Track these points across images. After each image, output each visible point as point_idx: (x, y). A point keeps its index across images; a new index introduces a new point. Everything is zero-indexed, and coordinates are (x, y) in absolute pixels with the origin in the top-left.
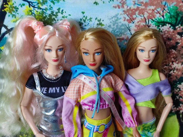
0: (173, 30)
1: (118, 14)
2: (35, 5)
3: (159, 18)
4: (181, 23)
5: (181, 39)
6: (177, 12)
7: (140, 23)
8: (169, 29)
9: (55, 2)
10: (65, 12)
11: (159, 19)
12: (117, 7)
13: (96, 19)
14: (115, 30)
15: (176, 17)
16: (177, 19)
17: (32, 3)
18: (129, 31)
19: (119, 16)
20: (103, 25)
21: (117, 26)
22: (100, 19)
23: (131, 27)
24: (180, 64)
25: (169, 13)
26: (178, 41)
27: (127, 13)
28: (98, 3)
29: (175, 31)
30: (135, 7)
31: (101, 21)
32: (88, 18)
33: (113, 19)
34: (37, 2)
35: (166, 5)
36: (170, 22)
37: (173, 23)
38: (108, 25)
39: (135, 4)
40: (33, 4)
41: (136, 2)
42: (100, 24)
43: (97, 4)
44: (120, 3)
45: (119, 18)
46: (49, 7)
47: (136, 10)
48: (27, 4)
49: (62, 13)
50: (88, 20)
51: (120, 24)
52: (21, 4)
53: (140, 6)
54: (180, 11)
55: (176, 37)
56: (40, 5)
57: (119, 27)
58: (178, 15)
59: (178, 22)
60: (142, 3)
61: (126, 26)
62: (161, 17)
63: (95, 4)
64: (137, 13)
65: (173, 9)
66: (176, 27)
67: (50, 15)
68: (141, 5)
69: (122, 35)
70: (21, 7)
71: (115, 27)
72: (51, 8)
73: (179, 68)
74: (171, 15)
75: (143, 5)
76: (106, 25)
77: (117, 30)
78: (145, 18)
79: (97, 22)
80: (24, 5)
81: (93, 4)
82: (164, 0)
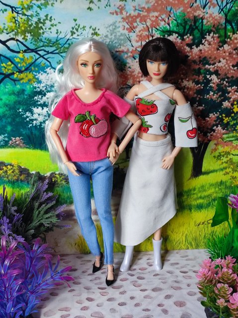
0: (181, 40)
1: (116, 22)
2: (18, 11)
3: (164, 26)
4: (189, 32)
5: (191, 52)
6: (184, 20)
7: (142, 32)
8: (176, 39)
9: (42, 7)
10: (54, 19)
11: (164, 28)
12: (115, 14)
13: (90, 28)
14: (113, 41)
15: (183, 25)
16: (185, 28)
17: (15, 8)
18: (129, 42)
19: (117, 25)
20: (99, 35)
21: (115, 36)
22: (95, 28)
23: (131, 37)
24: (191, 82)
25: (176, 20)
26: (188, 54)
27: (127, 21)
28: (92, 8)
29: (184, 42)
30: (136, 13)
31: (97, 30)
32: (81, 26)
33: (111, 28)
34: (21, 7)
35: (172, 11)
36: (177, 31)
37: (181, 33)
38: (105, 35)
39: (136, 9)
40: (17, 9)
41: (137, 8)
42: (96, 34)
43: (91, 10)
44: (118, 8)
45: (117, 26)
46: (35, 13)
47: (137, 17)
48: (9, 9)
49: (50, 21)
50: (81, 29)
51: (119, 34)
52: (3, 9)
53: (141, 12)
54: (188, 18)
55: (185, 49)
56: (24, 11)
57: (117, 37)
58: (186, 23)
59: (186, 31)
60: (144, 8)
61: (126, 35)
62: (167, 25)
63: (89, 10)
64: (138, 20)
65: (180, 16)
66: (185, 37)
67: (36, 22)
68: (143, 11)
69: (122, 47)
70: (3, 12)
71: (113, 37)
72: (38, 14)
73: (190, 86)
74: (178, 23)
75: (144, 11)
76: (103, 34)
77: (116, 41)
78: (147, 25)
79: (92, 31)
80: (6, 10)
81: (86, 9)
82: (169, 6)
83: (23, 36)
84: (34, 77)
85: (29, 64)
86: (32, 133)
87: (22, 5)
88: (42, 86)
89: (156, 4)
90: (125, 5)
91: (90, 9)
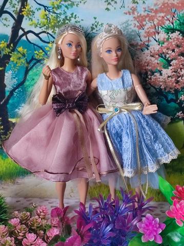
0: (182, 37)
1: (129, 20)
2: (50, 10)
8: (178, 36)
9: (69, 7)
10: (78, 17)
11: (169, 26)
12: (128, 14)
14: (126, 36)
17: (47, 8)
18: (138, 37)
19: (130, 23)
21: (127, 32)
23: (141, 33)
25: (179, 20)
27: (138, 20)
30: (146, 14)
32: (100, 24)
33: (124, 25)
34: (52, 7)
35: (176, 13)
36: (179, 29)
37: (182, 31)
39: (146, 10)
40: (49, 8)
44: (131, 9)
46: (63, 12)
47: (146, 17)
48: (43, 8)
49: (75, 19)
51: (130, 30)
52: (38, 8)
53: (150, 13)
56: (55, 10)
57: (129, 33)
60: (152, 9)
61: (136, 32)
62: (171, 24)
64: (147, 19)
65: (183, 17)
67: (63, 19)
69: (132, 41)
70: (38, 11)
72: (65, 13)
74: (180, 22)
75: (153, 12)
77: (128, 36)
78: (154, 24)
80: (40, 9)
81: (105, 10)
82: (174, 8)
83: (52, 30)
87: (53, 5)
89: (163, 7)
90: (137, 7)
91: (107, 9)
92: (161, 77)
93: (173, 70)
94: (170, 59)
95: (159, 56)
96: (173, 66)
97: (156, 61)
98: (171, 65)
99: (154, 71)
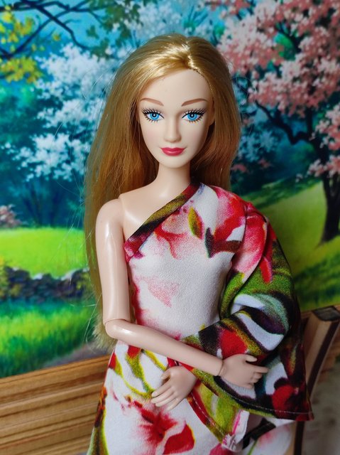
84: (37, 68)
85: (25, 36)
86: (33, 193)
88: (54, 88)
92: (279, 82)
93: (304, 62)
94: (297, 35)
95: (276, 29)
96: (305, 51)
97: (269, 43)
98: (299, 51)
99: (264, 68)
